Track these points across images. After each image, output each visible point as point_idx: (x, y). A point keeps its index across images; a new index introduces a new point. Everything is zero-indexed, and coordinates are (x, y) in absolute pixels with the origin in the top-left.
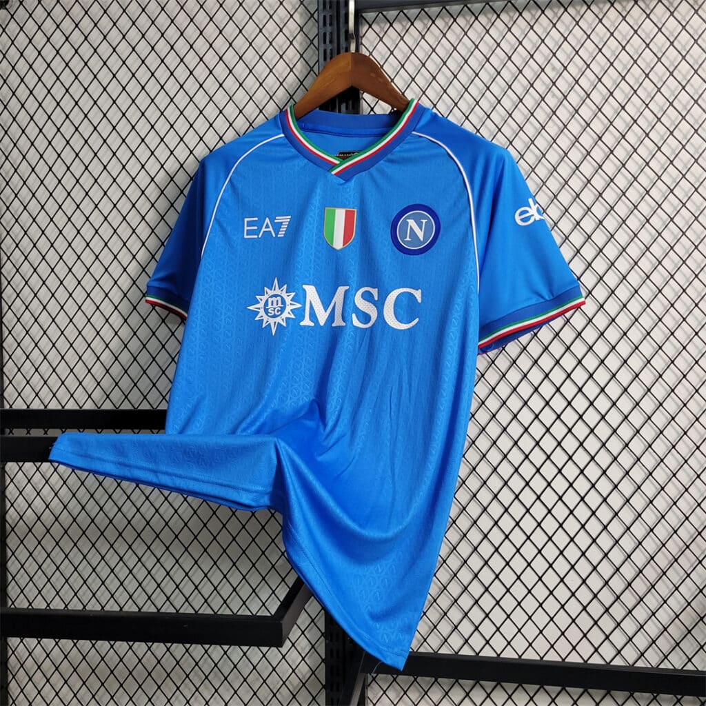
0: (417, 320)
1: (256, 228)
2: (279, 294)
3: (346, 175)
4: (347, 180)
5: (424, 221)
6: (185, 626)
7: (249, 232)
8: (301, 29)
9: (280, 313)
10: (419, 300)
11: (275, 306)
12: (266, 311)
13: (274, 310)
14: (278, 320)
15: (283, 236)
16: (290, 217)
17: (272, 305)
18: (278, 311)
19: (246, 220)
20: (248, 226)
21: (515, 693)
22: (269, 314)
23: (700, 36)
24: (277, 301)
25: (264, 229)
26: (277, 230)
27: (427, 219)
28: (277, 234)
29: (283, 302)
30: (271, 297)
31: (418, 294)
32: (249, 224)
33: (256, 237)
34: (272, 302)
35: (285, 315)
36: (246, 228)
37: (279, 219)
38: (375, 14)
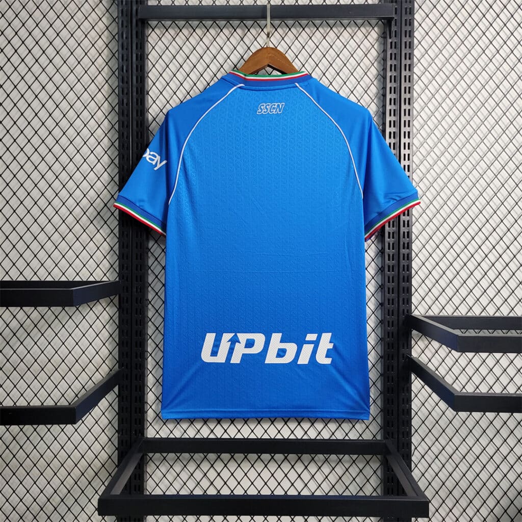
6: (10, 414)
8: (107, 28)
21: (229, 463)
38: (156, 22)
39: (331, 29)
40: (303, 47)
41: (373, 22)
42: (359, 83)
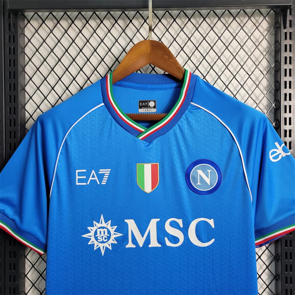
0: (213, 240)
1: (85, 177)
2: (106, 227)
3: (149, 139)
4: (150, 143)
5: (209, 171)
7: (80, 181)
9: (106, 240)
10: (213, 226)
11: (102, 234)
12: (96, 239)
13: (102, 238)
14: (106, 245)
15: (105, 183)
16: (110, 170)
17: (100, 234)
18: (105, 239)
19: (77, 171)
20: (78, 176)
22: (99, 241)
23: (244, 44)
24: (104, 231)
25: (91, 178)
26: (101, 179)
27: (211, 169)
28: (101, 182)
29: (109, 232)
30: (100, 228)
31: (211, 222)
32: (80, 174)
33: (85, 184)
34: (100, 232)
35: (111, 241)
36: (77, 177)
37: (102, 171)
38: (33, 13)
39: (219, 19)
40: (189, 39)
41: (264, 11)
42: (249, 77)
